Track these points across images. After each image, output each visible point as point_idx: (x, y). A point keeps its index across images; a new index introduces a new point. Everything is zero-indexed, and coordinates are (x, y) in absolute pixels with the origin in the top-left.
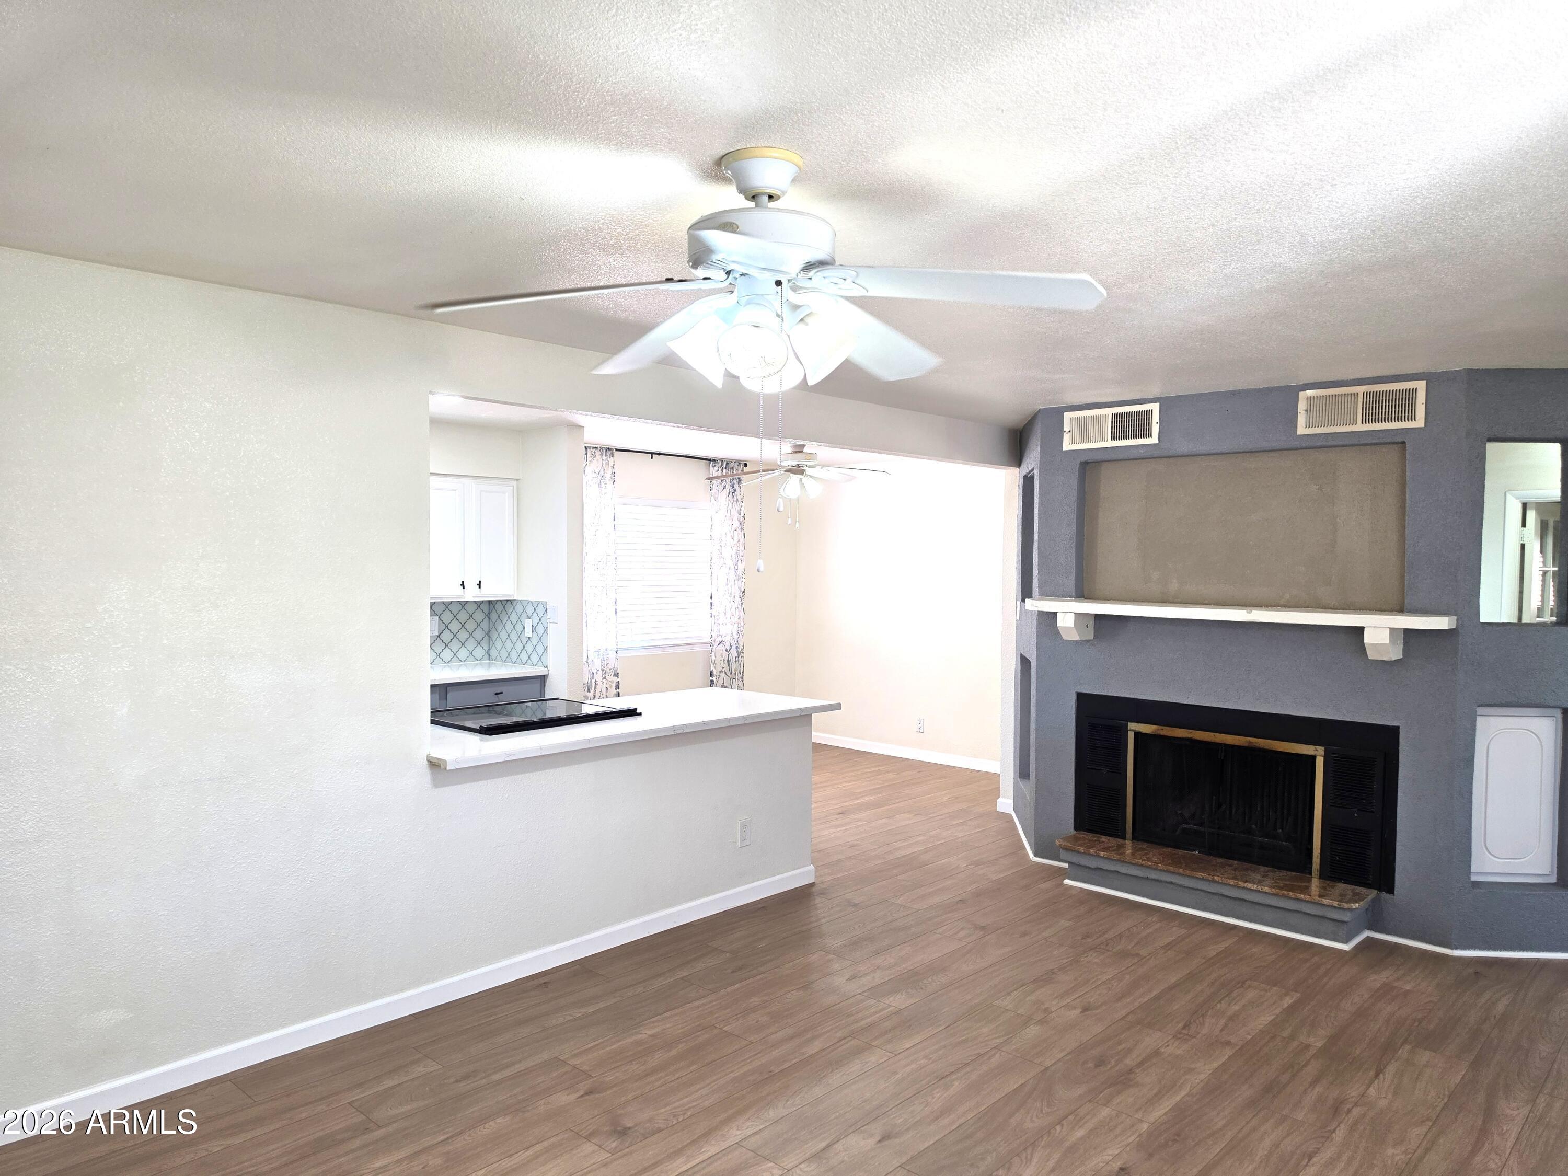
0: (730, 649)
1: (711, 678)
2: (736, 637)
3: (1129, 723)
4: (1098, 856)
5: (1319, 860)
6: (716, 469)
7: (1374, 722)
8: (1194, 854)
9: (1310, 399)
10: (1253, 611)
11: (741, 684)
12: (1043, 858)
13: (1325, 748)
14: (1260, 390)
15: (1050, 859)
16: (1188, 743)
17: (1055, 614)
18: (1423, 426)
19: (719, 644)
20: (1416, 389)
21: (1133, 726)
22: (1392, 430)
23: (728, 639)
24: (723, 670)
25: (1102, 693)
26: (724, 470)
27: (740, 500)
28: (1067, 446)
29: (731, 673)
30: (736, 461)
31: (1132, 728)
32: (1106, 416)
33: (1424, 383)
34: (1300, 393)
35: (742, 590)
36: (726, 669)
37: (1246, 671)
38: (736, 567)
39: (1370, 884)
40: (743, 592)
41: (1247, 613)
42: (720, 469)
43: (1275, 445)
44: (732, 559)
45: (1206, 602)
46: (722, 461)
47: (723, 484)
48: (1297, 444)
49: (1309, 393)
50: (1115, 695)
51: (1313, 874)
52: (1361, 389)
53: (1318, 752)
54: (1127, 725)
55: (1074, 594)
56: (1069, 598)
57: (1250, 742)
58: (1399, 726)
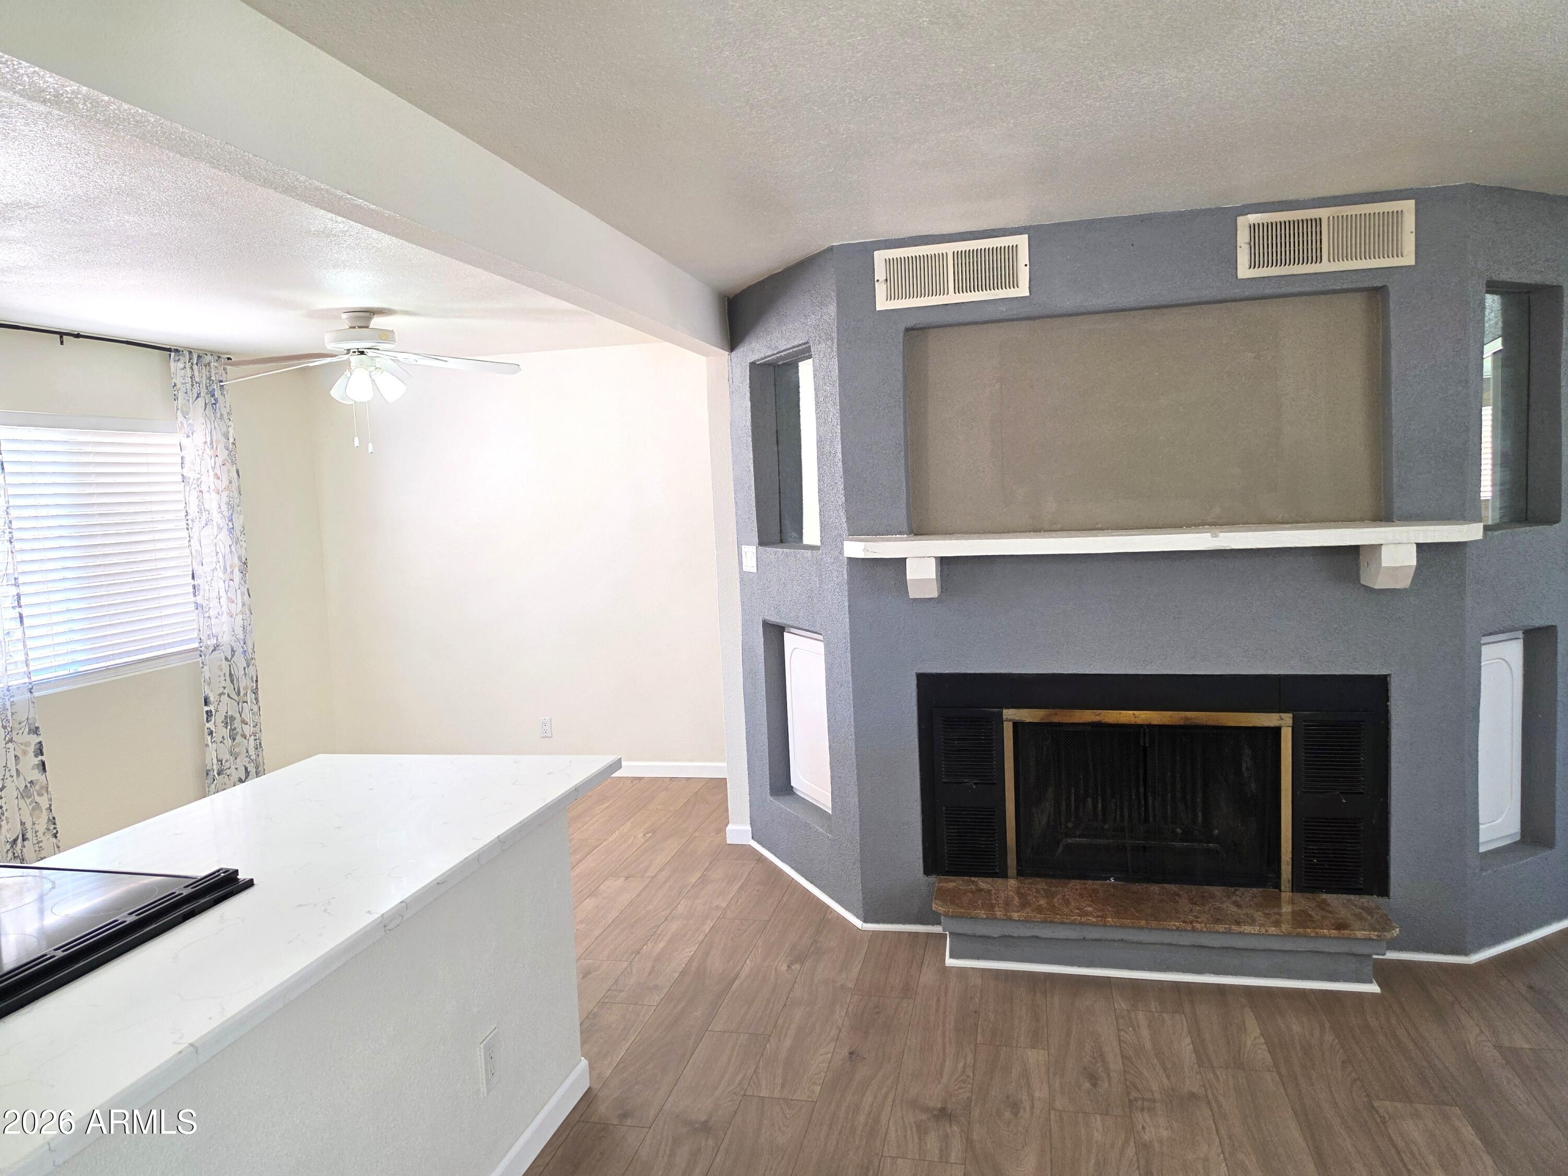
0: (233, 656)
1: (206, 708)
2: (242, 637)
3: (1005, 711)
4: (1010, 919)
5: (1290, 867)
6: (181, 365)
7: (1357, 673)
8: (1109, 884)
9: (1253, 228)
10: (1221, 535)
11: (255, 709)
12: (878, 922)
13: (1293, 715)
14: (1180, 215)
15: (888, 923)
16: (1089, 728)
17: (903, 561)
18: (1413, 263)
19: (214, 650)
20: (1402, 211)
21: (1010, 714)
22: (1370, 269)
23: (226, 639)
24: (225, 691)
25: (957, 671)
26: (195, 367)
27: (225, 417)
28: (882, 303)
29: (238, 694)
30: (212, 353)
31: (1009, 717)
32: (943, 256)
33: (1411, 203)
34: (1238, 218)
35: (244, 560)
36: (229, 689)
37: (1175, 618)
38: (230, 524)
39: (1361, 889)
40: (245, 563)
41: (1213, 537)
42: (188, 365)
43: (1207, 294)
44: (221, 512)
45: (1100, 526)
46: (190, 353)
47: (195, 391)
48: (1237, 292)
49: (1253, 218)
50: (977, 672)
51: (1283, 888)
52: (1323, 213)
53: (1284, 721)
54: (1001, 714)
55: (905, 528)
56: (898, 536)
57: (1187, 719)
58: (1389, 675)
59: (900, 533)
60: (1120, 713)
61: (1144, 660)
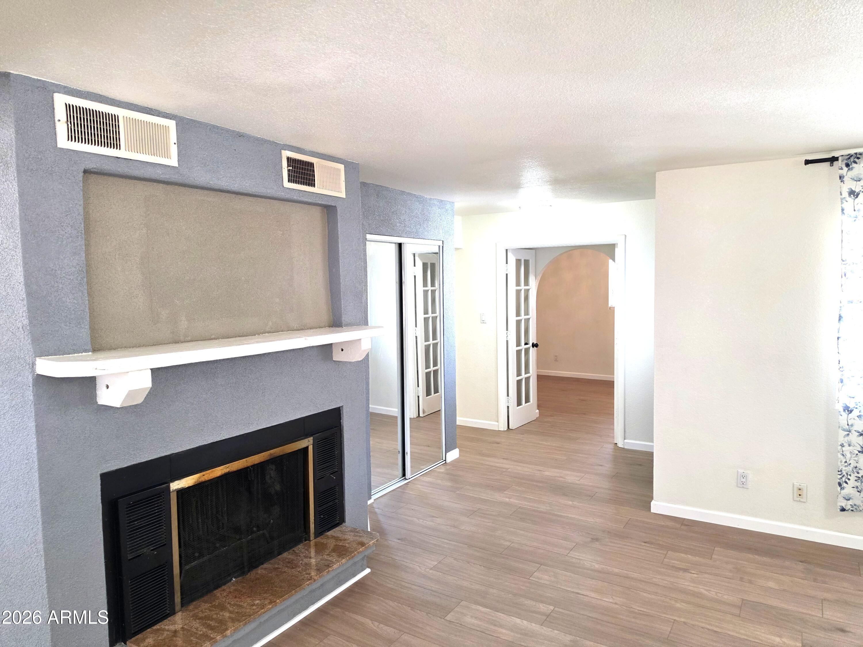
3: (171, 485)
5: (313, 525)
9: (288, 159)
13: (313, 438)
18: (345, 196)
20: (338, 170)
21: (174, 486)
22: (331, 196)
28: (61, 143)
31: (174, 488)
32: (115, 117)
33: (342, 166)
34: (282, 151)
39: (338, 523)
43: (270, 192)
48: (284, 195)
49: (288, 153)
51: (311, 538)
52: (314, 161)
53: (308, 443)
54: (169, 487)
55: (89, 347)
56: (84, 354)
57: (271, 454)
58: (342, 406)
59: (86, 351)
60: (239, 462)
61: (249, 423)
